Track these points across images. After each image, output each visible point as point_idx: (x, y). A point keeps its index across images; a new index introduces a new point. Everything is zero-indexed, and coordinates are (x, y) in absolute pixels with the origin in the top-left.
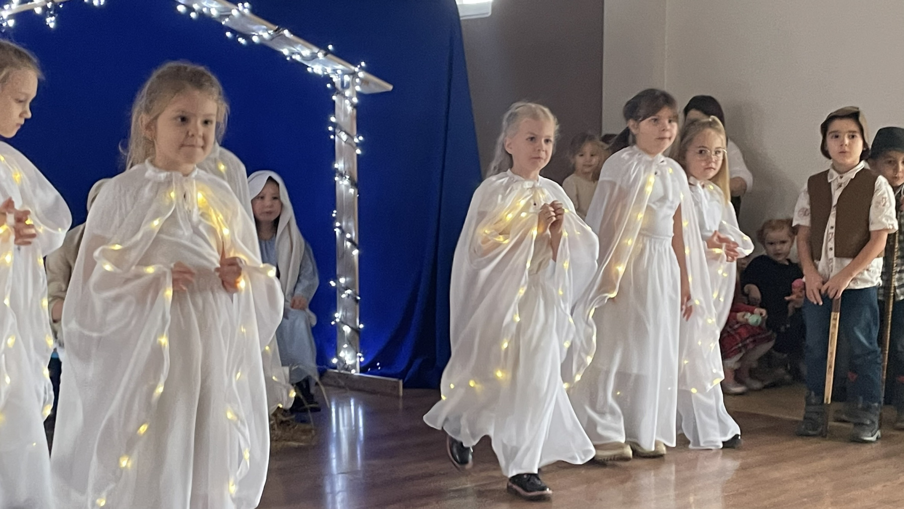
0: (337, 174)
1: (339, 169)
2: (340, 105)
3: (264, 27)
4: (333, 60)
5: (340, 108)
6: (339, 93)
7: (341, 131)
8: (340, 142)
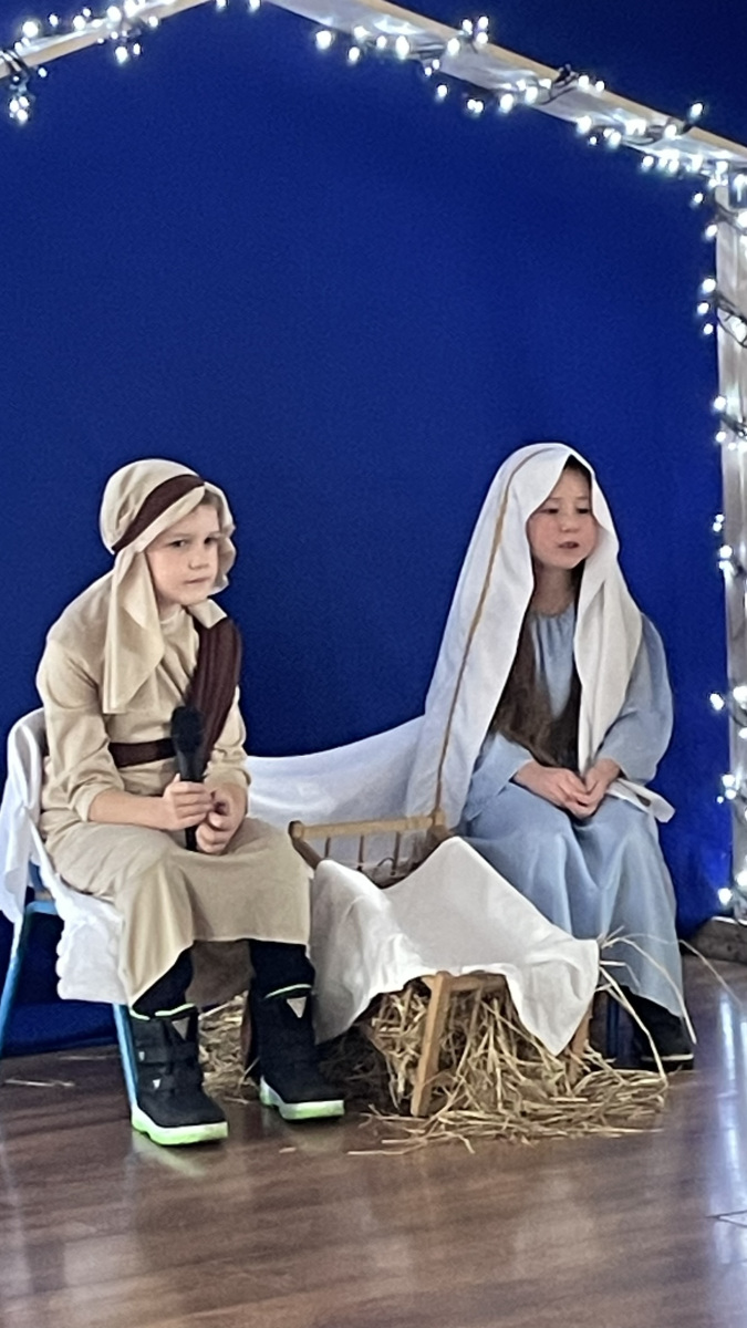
0: (723, 425)
1: (729, 412)
2: (728, 248)
3: (531, 73)
4: (707, 141)
5: (729, 257)
6: (723, 219)
7: (732, 313)
8: (730, 347)
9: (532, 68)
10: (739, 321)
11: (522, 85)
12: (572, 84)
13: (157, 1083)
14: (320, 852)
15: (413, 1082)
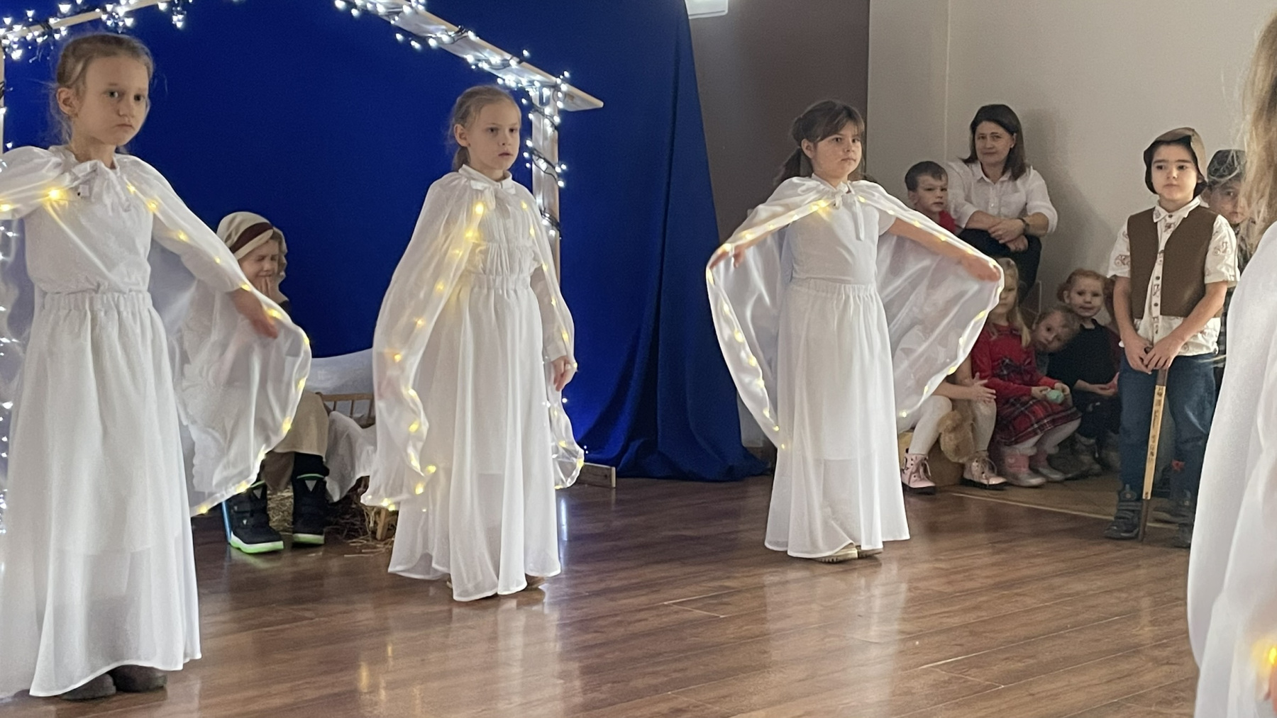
2: (538, 126)
3: (444, 27)
4: (529, 69)
5: (539, 129)
6: (537, 111)
7: (540, 157)
8: (538, 172)
9: (444, 25)
10: (543, 161)
11: (439, 35)
12: (465, 34)
13: (245, 522)
14: (331, 408)
15: (378, 522)
